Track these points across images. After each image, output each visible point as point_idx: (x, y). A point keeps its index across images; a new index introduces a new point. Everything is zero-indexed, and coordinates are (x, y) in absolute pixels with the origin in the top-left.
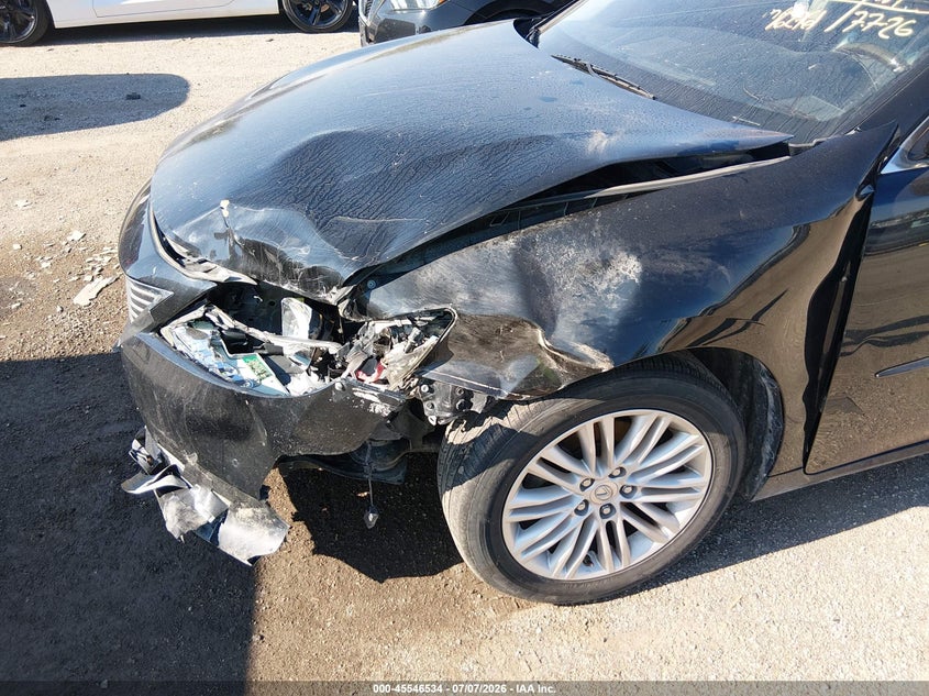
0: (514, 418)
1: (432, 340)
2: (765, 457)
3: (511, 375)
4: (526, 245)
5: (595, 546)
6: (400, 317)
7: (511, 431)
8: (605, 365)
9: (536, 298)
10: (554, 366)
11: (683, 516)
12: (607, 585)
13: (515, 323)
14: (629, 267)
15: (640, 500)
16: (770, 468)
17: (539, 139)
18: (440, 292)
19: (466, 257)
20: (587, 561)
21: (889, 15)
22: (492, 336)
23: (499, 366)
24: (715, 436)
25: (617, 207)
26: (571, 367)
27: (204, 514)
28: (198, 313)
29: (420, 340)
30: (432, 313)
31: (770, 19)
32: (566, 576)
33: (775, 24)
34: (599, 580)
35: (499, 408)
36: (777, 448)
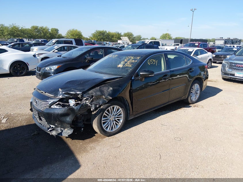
0: (102, 107)
1: (91, 99)
2: (129, 113)
3: (101, 102)
4: (100, 87)
5: (112, 127)
6: (88, 97)
7: (102, 109)
8: (111, 98)
9: (102, 93)
10: (105, 100)
11: (121, 121)
12: (114, 132)
13: (101, 96)
14: (111, 89)
15: (116, 119)
16: (129, 114)
17: (97, 78)
18: (92, 93)
19: (94, 89)
20: (111, 129)
21: (129, 65)
22: (98, 98)
23: (99, 101)
24: (123, 108)
25: (109, 83)
26: (107, 99)
27: (60, 131)
28: (58, 103)
29: (90, 99)
30: (91, 96)
31: (117, 66)
32: (110, 131)
33: (118, 67)
34: (113, 132)
35: (100, 106)
36: (129, 111)
